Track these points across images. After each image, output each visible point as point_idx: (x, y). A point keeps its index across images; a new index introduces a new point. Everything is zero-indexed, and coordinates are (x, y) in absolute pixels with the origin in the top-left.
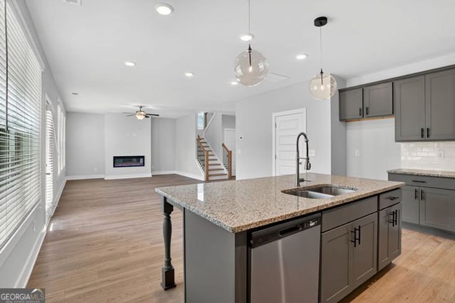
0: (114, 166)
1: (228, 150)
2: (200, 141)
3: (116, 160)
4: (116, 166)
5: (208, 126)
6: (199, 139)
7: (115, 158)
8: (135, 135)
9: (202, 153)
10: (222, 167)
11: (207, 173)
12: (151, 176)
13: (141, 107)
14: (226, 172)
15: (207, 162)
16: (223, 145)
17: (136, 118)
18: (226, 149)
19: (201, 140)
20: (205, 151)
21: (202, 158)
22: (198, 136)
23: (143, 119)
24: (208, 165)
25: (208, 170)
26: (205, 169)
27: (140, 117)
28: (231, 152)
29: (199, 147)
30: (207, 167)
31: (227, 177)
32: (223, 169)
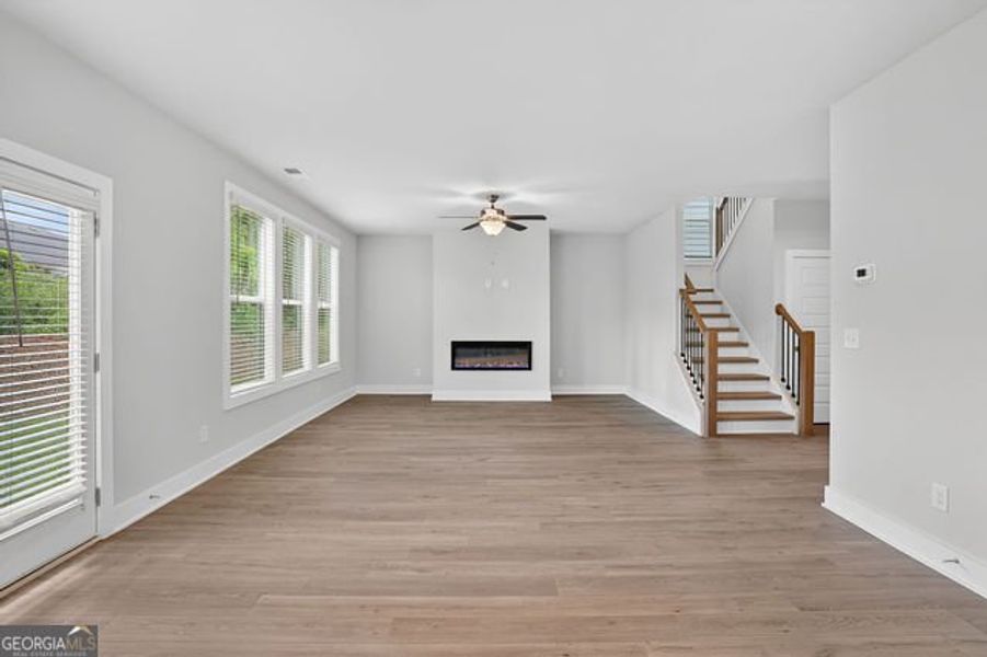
0: (453, 368)
1: (796, 330)
2: (693, 298)
3: (459, 351)
4: (457, 366)
5: (725, 246)
6: (688, 290)
7: (456, 346)
8: (505, 284)
9: (696, 337)
10: (775, 387)
11: (712, 406)
12: (549, 399)
13: (494, 198)
14: (787, 406)
15: (713, 369)
16: (780, 310)
17: (482, 230)
18: (792, 324)
19: (694, 293)
20: (705, 329)
21: (697, 352)
22: (687, 282)
23: (503, 231)
24: (715, 378)
25: (714, 397)
26: (705, 391)
27: (493, 228)
28: (811, 335)
29: (689, 316)
30: (713, 387)
31: (792, 428)
32: (779, 398)
